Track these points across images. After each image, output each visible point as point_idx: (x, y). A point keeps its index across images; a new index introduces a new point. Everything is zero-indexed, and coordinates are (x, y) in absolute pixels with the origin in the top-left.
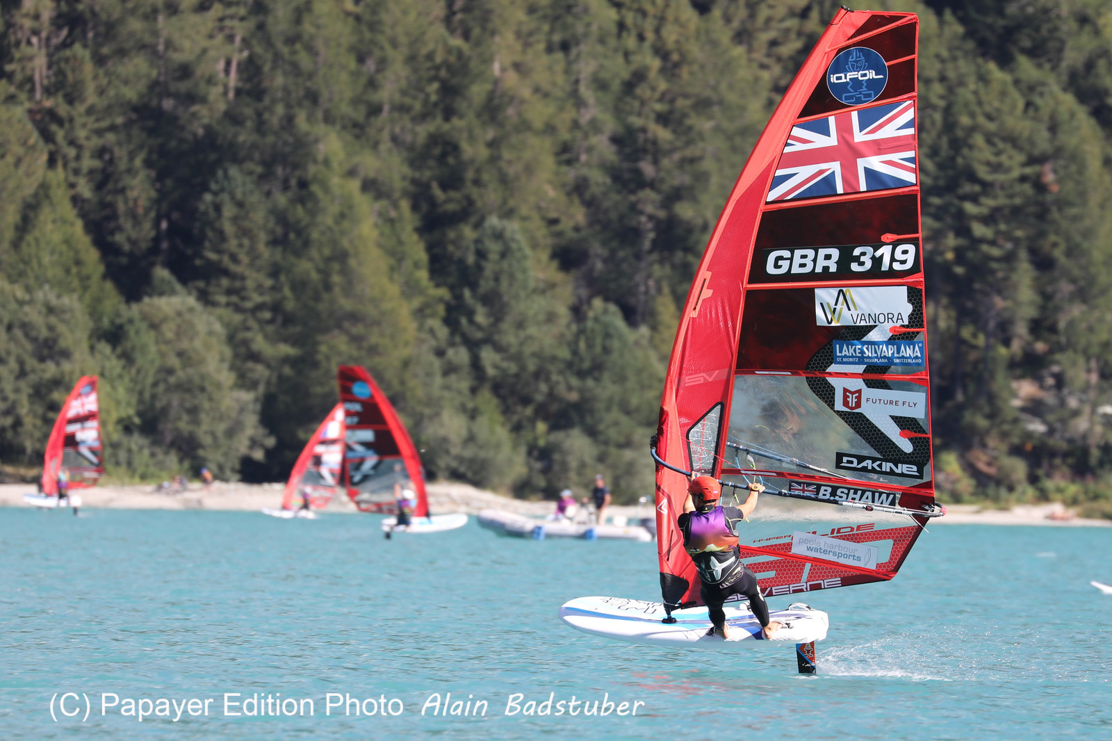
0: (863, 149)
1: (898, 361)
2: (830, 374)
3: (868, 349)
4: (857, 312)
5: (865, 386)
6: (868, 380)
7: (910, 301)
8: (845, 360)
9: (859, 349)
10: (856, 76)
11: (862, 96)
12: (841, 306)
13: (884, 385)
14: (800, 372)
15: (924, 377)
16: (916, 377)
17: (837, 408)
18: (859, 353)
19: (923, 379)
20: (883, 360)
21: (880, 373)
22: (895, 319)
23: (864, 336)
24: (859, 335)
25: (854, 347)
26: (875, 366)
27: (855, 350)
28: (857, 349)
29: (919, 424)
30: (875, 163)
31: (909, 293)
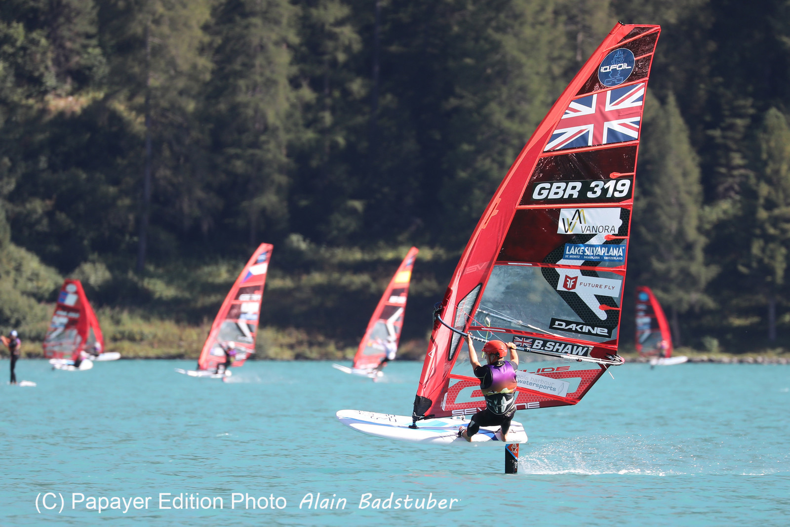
0: (609, 116)
1: (606, 258)
2: (559, 266)
3: (588, 250)
4: (585, 225)
5: (581, 275)
6: (584, 271)
7: (621, 218)
8: (570, 257)
9: (582, 250)
10: (615, 68)
11: (616, 80)
12: (576, 220)
13: (594, 274)
14: (538, 264)
15: (623, 270)
16: (617, 269)
17: (558, 289)
18: (582, 252)
19: (622, 271)
20: (597, 258)
21: (593, 266)
22: (609, 230)
23: (587, 241)
24: (584, 240)
25: (579, 248)
26: (590, 262)
27: (579, 251)
28: (581, 250)
29: (614, 301)
30: (615, 125)
31: (621, 212)
